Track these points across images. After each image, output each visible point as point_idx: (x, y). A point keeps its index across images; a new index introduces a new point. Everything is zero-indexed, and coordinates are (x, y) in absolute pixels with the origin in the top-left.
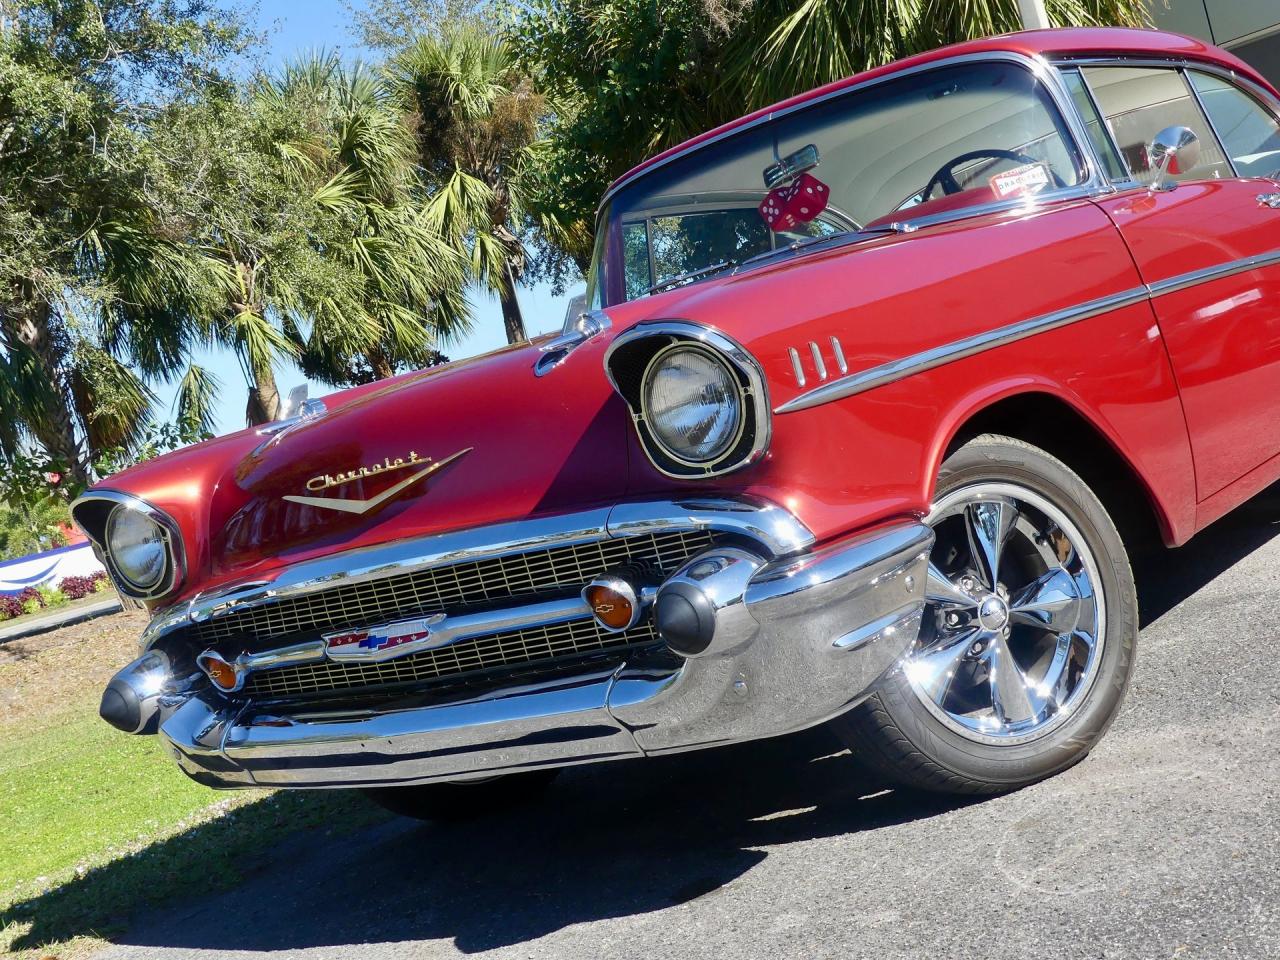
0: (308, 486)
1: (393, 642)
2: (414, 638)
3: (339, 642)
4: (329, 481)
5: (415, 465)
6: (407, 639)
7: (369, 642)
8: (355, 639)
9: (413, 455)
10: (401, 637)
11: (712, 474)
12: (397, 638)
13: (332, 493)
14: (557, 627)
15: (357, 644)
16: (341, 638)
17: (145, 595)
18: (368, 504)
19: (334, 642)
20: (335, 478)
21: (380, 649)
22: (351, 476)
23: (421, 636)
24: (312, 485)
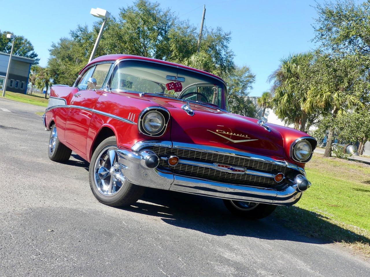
1: (236, 170)
3: (221, 166)
4: (224, 133)
5: (247, 138)
6: (239, 171)
7: (232, 169)
8: (226, 167)
9: (247, 136)
11: (301, 162)
13: (225, 135)
14: (267, 178)
15: (227, 168)
17: (150, 135)
18: (236, 141)
19: (219, 166)
20: (226, 133)
21: (233, 171)
22: (231, 134)
23: (242, 171)
24: (218, 131)
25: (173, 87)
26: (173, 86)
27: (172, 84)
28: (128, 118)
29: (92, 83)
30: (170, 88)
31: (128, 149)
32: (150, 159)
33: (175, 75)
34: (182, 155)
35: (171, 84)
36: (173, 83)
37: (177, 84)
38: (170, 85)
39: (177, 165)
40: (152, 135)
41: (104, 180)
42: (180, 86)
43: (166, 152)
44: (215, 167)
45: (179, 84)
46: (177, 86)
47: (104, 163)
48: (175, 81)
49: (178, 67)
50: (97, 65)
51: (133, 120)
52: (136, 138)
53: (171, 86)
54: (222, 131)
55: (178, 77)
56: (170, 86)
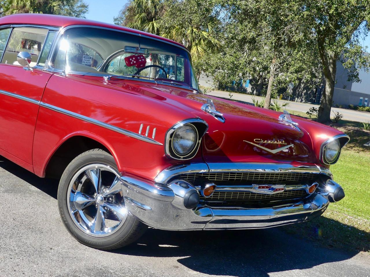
0: (254, 140)
1: (277, 190)
2: (281, 189)
3: (261, 188)
4: (262, 142)
5: (284, 144)
6: (280, 190)
7: (273, 189)
8: (267, 187)
9: (283, 141)
10: (279, 189)
11: (330, 165)
12: (277, 189)
13: (263, 145)
15: (268, 189)
16: (262, 186)
17: (180, 158)
18: (274, 152)
19: (259, 188)
20: (264, 141)
21: (274, 191)
22: (269, 142)
23: (282, 189)
24: (256, 140)
25: (135, 62)
26: (134, 60)
27: (134, 58)
28: (138, 133)
29: (26, 59)
30: (132, 63)
31: (147, 180)
32: (191, 197)
33: (137, 45)
34: (215, 179)
35: (131, 57)
36: (134, 56)
37: (139, 58)
38: (131, 59)
39: (213, 195)
40: (184, 158)
41: (83, 210)
42: (143, 60)
43: (196, 178)
44: (256, 190)
45: (142, 57)
46: (140, 60)
47: (80, 186)
48: (136, 53)
49: (140, 35)
50: (13, 28)
51: (153, 137)
52: (158, 166)
53: (133, 61)
54: (260, 139)
55: (141, 48)
56: (131, 61)
